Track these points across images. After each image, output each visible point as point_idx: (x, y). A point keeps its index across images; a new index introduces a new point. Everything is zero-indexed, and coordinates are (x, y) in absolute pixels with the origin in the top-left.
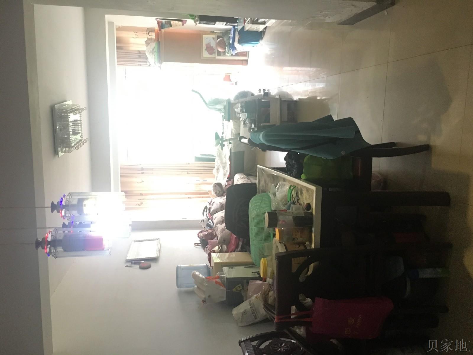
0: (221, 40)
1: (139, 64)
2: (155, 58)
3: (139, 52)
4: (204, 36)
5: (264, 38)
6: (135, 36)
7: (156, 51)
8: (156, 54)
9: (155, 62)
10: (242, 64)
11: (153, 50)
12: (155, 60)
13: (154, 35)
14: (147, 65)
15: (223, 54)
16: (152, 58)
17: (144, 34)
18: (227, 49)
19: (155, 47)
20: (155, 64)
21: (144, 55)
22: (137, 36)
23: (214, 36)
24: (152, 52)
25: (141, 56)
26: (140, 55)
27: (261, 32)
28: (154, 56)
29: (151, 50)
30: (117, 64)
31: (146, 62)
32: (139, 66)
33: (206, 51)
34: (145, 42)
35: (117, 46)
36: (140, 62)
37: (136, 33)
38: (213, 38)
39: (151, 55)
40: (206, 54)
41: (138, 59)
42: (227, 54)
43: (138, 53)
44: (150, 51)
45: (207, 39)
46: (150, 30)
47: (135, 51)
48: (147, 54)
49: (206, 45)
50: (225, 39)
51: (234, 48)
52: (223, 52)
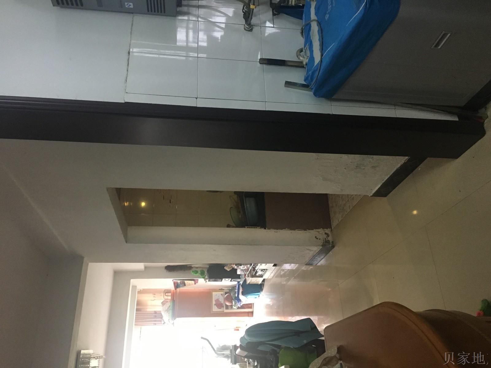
0: (228, 295)
1: (154, 324)
2: (169, 316)
3: (155, 312)
4: (214, 293)
5: (264, 289)
6: (153, 298)
7: (171, 309)
8: (171, 312)
9: (169, 320)
10: (248, 316)
11: (168, 309)
12: (169, 318)
13: (170, 295)
14: (162, 323)
15: (230, 307)
16: (166, 317)
17: (161, 295)
18: (233, 303)
19: (170, 306)
20: (169, 322)
21: (160, 315)
22: (154, 298)
23: (222, 293)
24: (167, 311)
25: (157, 316)
26: (155, 315)
27: (261, 284)
28: (169, 313)
29: (167, 308)
30: (135, 325)
31: (161, 321)
32: (154, 325)
33: (215, 306)
34: (161, 303)
35: (136, 309)
36: (155, 321)
37: (155, 295)
38: (221, 294)
39: (166, 313)
40: (215, 309)
41: (154, 319)
42: (234, 307)
43: (154, 314)
44: (165, 310)
45: (216, 296)
46: (166, 292)
47: (153, 311)
48: (163, 313)
49: (215, 301)
50: (232, 294)
51: (239, 300)
52: (230, 306)
